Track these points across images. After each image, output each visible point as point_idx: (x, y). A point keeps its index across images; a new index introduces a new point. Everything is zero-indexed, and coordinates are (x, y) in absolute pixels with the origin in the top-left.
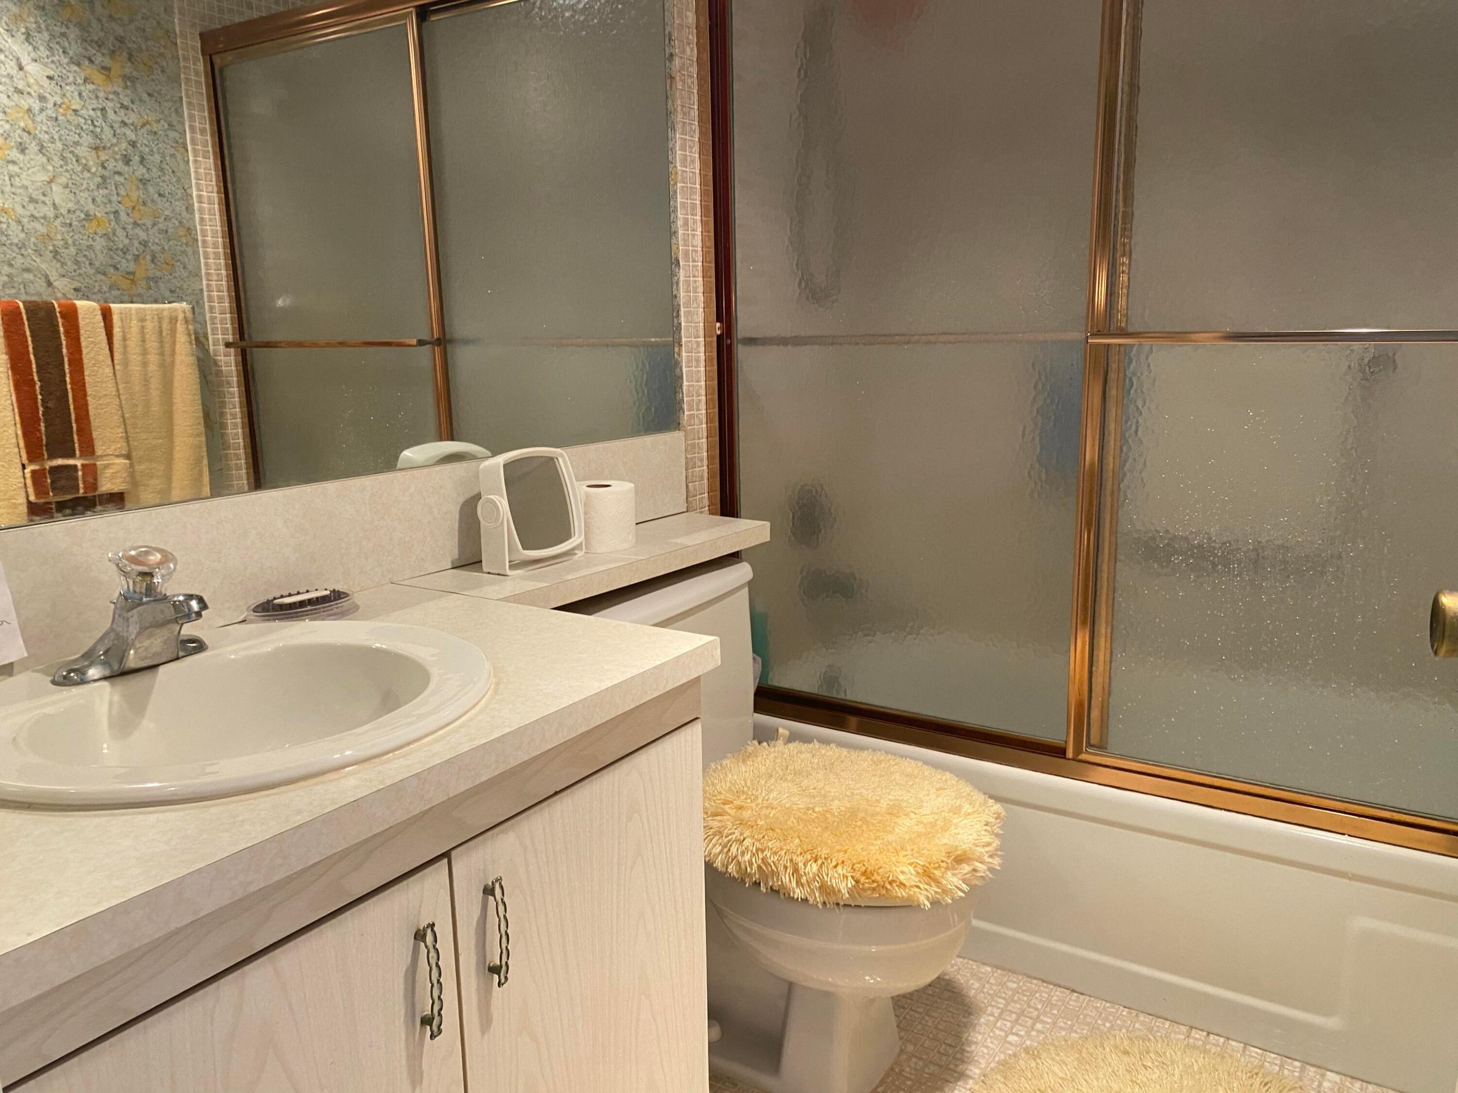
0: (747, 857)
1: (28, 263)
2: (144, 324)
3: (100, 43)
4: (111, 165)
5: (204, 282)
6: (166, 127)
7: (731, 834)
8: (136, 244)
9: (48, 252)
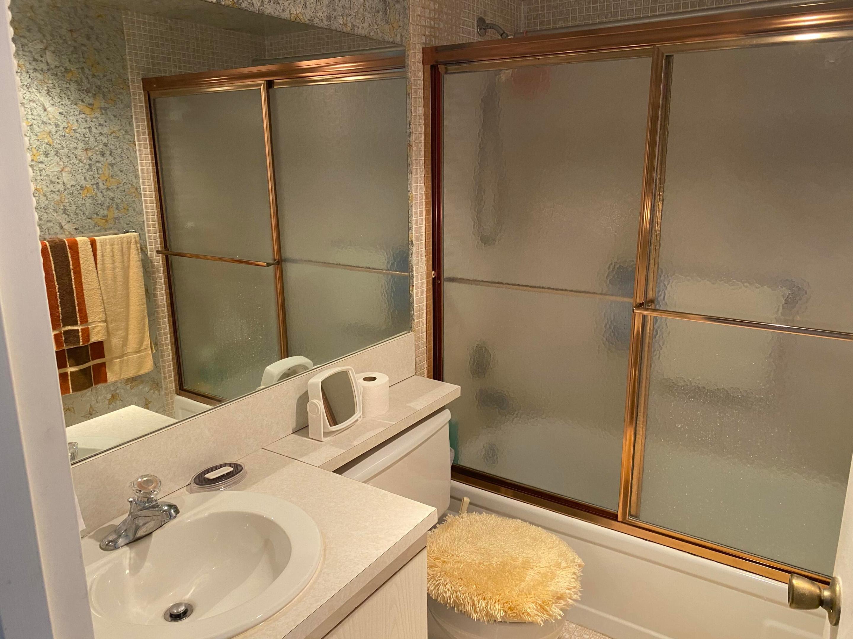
0: (448, 595)
1: (50, 217)
2: (113, 246)
3: (88, 91)
4: (94, 158)
5: (145, 217)
6: (124, 133)
7: (440, 580)
8: (108, 200)
9: (60, 210)
